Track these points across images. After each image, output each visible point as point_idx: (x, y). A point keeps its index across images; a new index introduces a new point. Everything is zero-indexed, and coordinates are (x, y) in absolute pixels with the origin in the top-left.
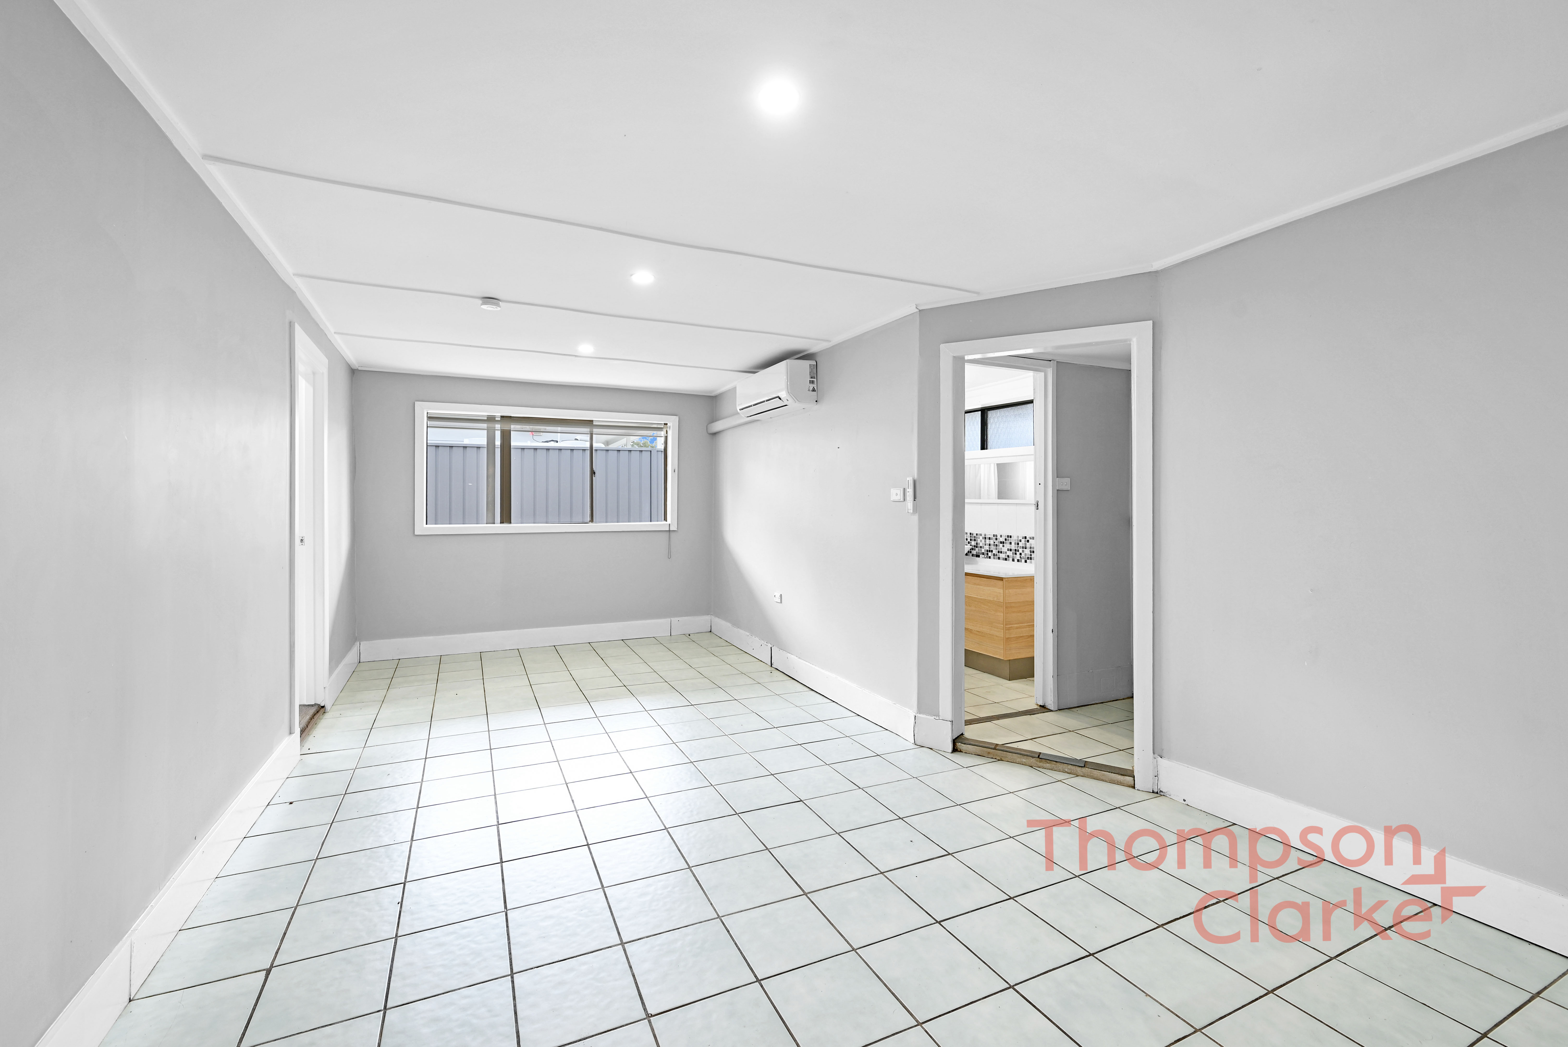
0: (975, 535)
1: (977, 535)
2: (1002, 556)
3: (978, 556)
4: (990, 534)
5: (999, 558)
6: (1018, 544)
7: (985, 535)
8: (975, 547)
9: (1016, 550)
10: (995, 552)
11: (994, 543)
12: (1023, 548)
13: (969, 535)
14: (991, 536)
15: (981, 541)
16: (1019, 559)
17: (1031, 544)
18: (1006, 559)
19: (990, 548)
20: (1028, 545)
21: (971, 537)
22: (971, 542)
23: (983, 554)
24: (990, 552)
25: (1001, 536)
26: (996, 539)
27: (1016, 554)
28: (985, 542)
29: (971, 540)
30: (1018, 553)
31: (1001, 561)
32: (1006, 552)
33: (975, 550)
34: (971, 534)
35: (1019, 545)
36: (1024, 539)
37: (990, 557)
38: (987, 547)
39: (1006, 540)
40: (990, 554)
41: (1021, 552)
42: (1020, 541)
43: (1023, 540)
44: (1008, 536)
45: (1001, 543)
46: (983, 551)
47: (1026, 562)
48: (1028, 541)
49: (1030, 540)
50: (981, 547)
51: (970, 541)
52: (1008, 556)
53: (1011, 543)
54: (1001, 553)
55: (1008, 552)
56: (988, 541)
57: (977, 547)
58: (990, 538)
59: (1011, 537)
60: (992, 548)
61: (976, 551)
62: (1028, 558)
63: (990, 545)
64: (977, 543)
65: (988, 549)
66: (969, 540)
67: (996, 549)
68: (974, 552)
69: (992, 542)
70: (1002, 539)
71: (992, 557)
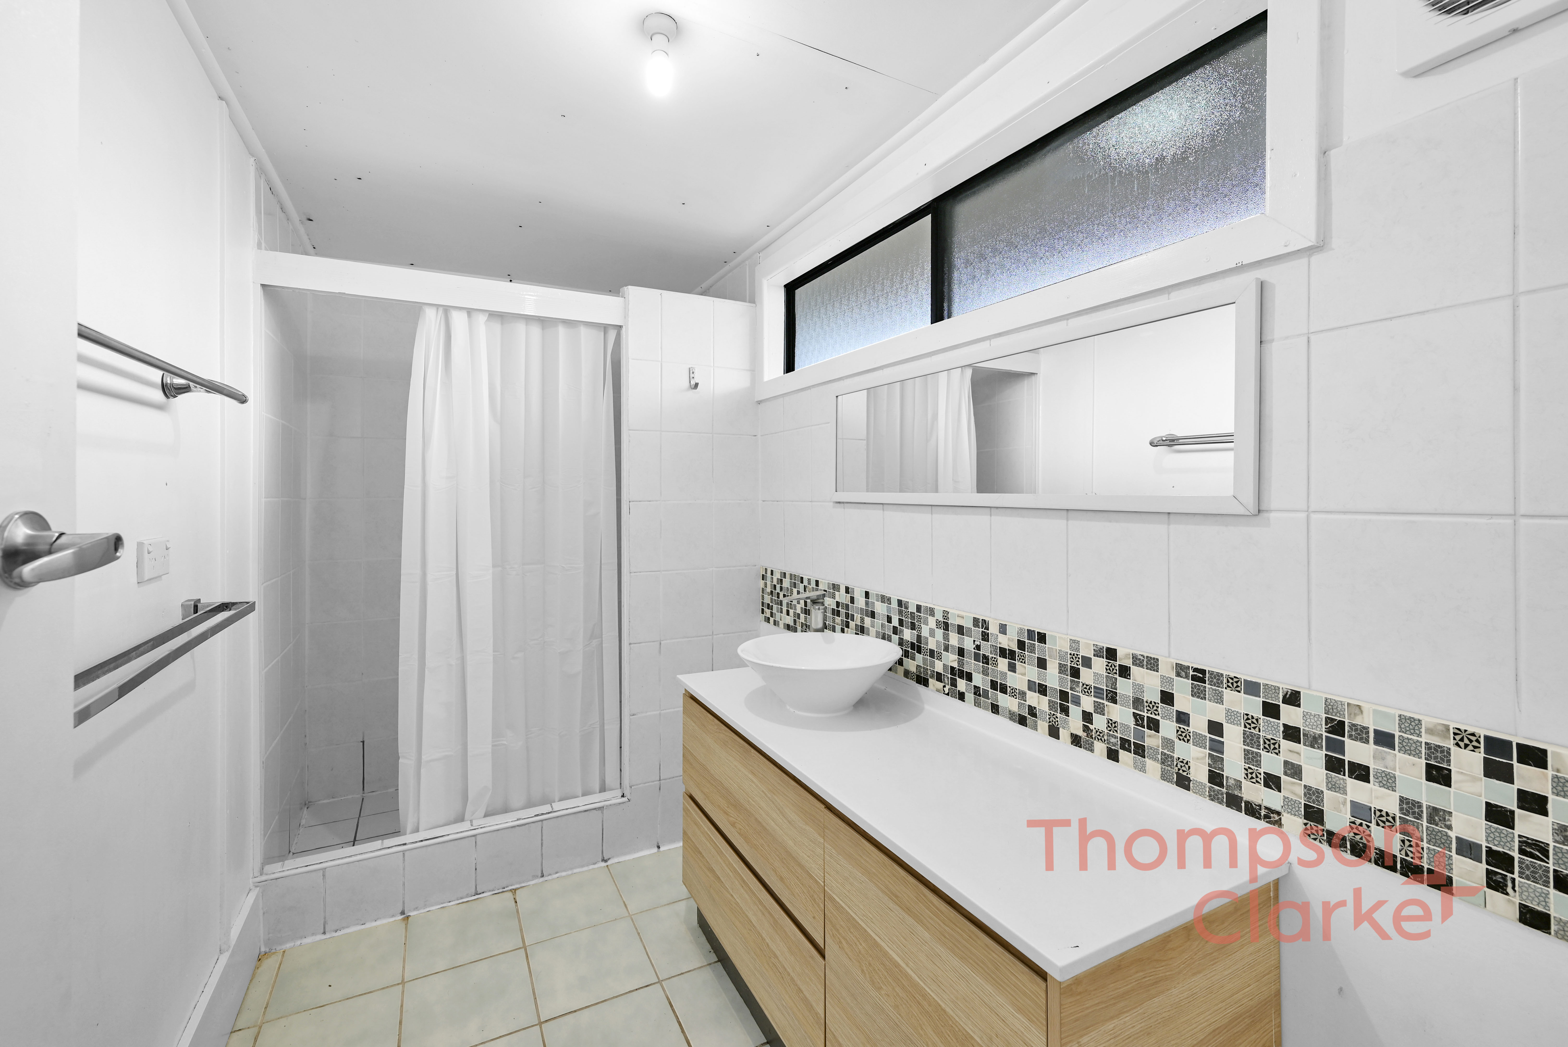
0: (912, 609)
1: (919, 608)
2: (1006, 702)
3: (922, 681)
4: (962, 615)
5: (995, 709)
6: (1075, 673)
7: (946, 614)
8: (913, 648)
9: (1064, 695)
10: (978, 680)
11: (978, 647)
12: (1098, 692)
13: (894, 605)
14: (968, 624)
15: (932, 633)
16: (1080, 733)
17: (1139, 688)
18: (1022, 721)
19: (961, 663)
20: (1124, 687)
21: (900, 612)
22: (902, 631)
23: (939, 677)
24: (961, 677)
25: (1003, 629)
26: (985, 637)
27: (1065, 710)
28: (946, 637)
29: (901, 622)
30: (1075, 712)
31: (1002, 722)
32: (1023, 695)
33: (913, 659)
34: (900, 603)
35: (1083, 679)
36: (1103, 661)
37: (961, 697)
38: (952, 659)
39: (1021, 645)
40: (962, 685)
41: (1090, 709)
42: (1087, 662)
43: (1100, 664)
44: (1030, 633)
45: (1003, 652)
46: (939, 667)
47: (1113, 755)
48: (1124, 672)
49: (1135, 670)
50: (932, 653)
51: (897, 625)
52: (1032, 711)
53: (1042, 664)
54: (1004, 689)
55: (1029, 694)
56: (954, 639)
57: (919, 652)
58: (961, 630)
59: (1042, 638)
60: (970, 665)
61: (916, 663)
62: (1125, 744)
63: (961, 652)
64: (919, 637)
65: (955, 665)
66: (895, 622)
67: (985, 672)
68: (911, 665)
69: (968, 644)
70: (1008, 642)
71: (970, 696)
